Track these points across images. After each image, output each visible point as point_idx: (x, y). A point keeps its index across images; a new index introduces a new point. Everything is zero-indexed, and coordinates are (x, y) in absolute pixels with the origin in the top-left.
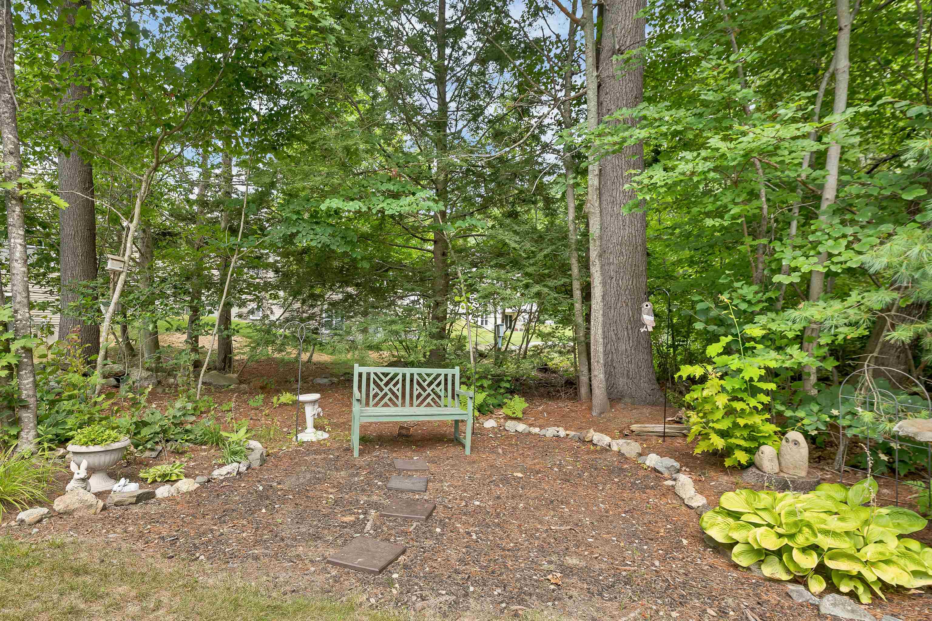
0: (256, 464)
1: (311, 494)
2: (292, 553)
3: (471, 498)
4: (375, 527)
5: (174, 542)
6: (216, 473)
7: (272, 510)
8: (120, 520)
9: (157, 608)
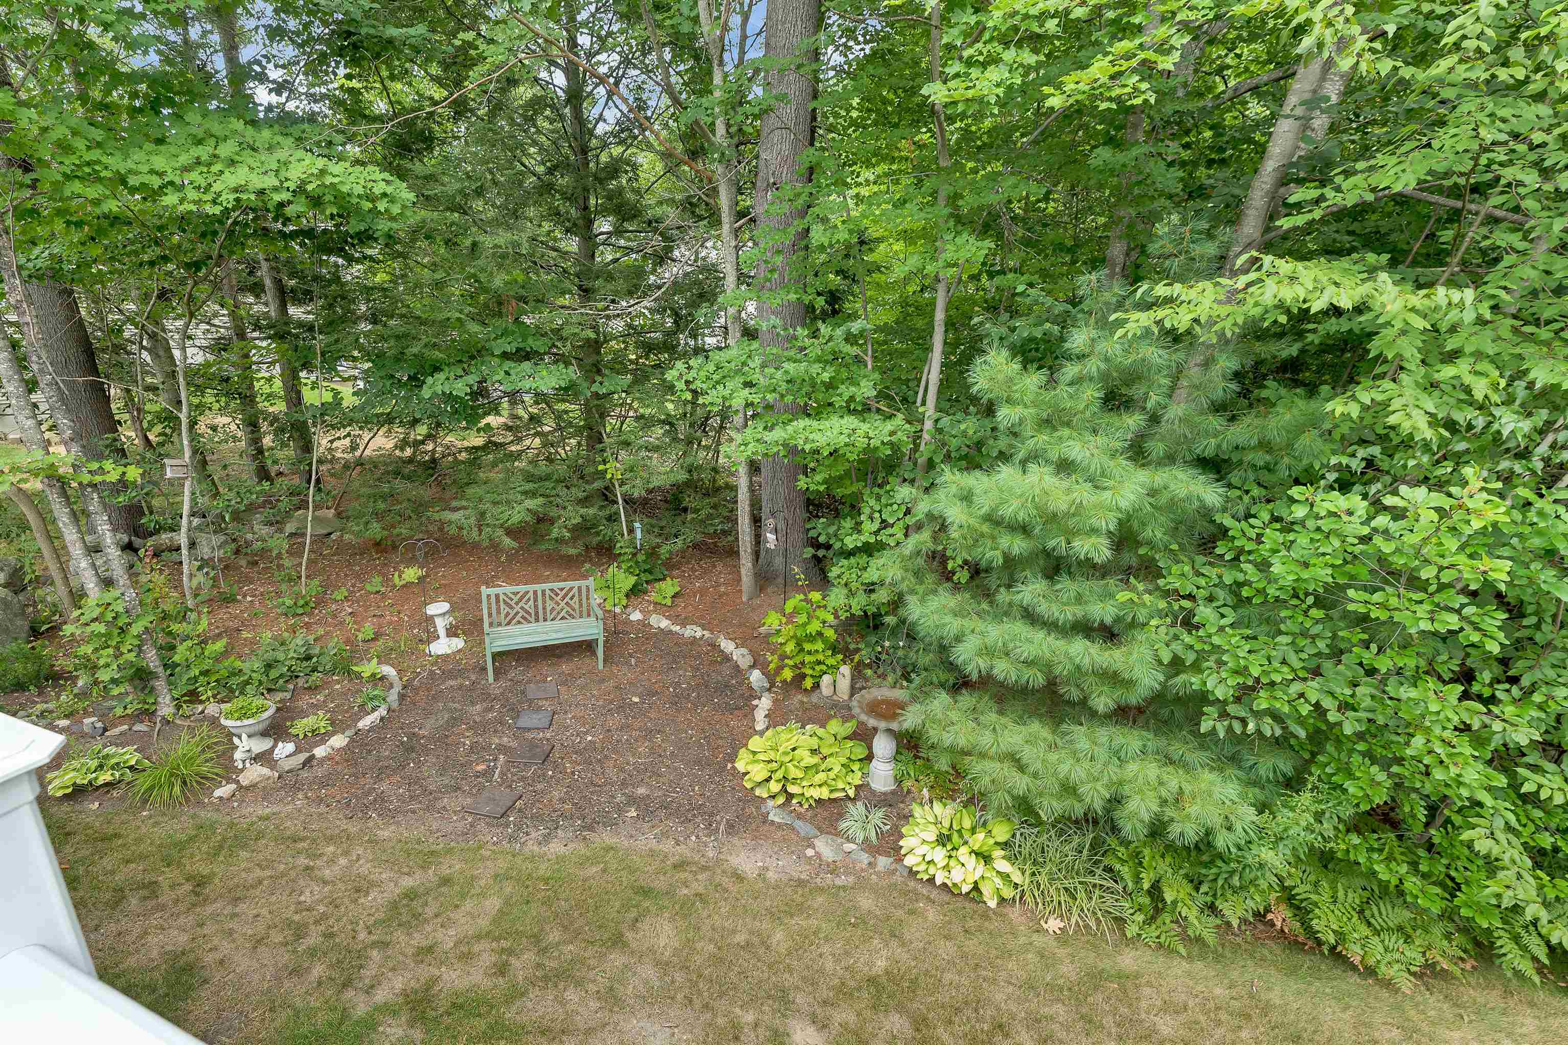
0: (395, 705)
1: (449, 740)
2: (439, 805)
3: (586, 733)
4: (503, 774)
5: (348, 805)
6: (360, 725)
7: (418, 763)
8: (296, 787)
9: (358, 860)
